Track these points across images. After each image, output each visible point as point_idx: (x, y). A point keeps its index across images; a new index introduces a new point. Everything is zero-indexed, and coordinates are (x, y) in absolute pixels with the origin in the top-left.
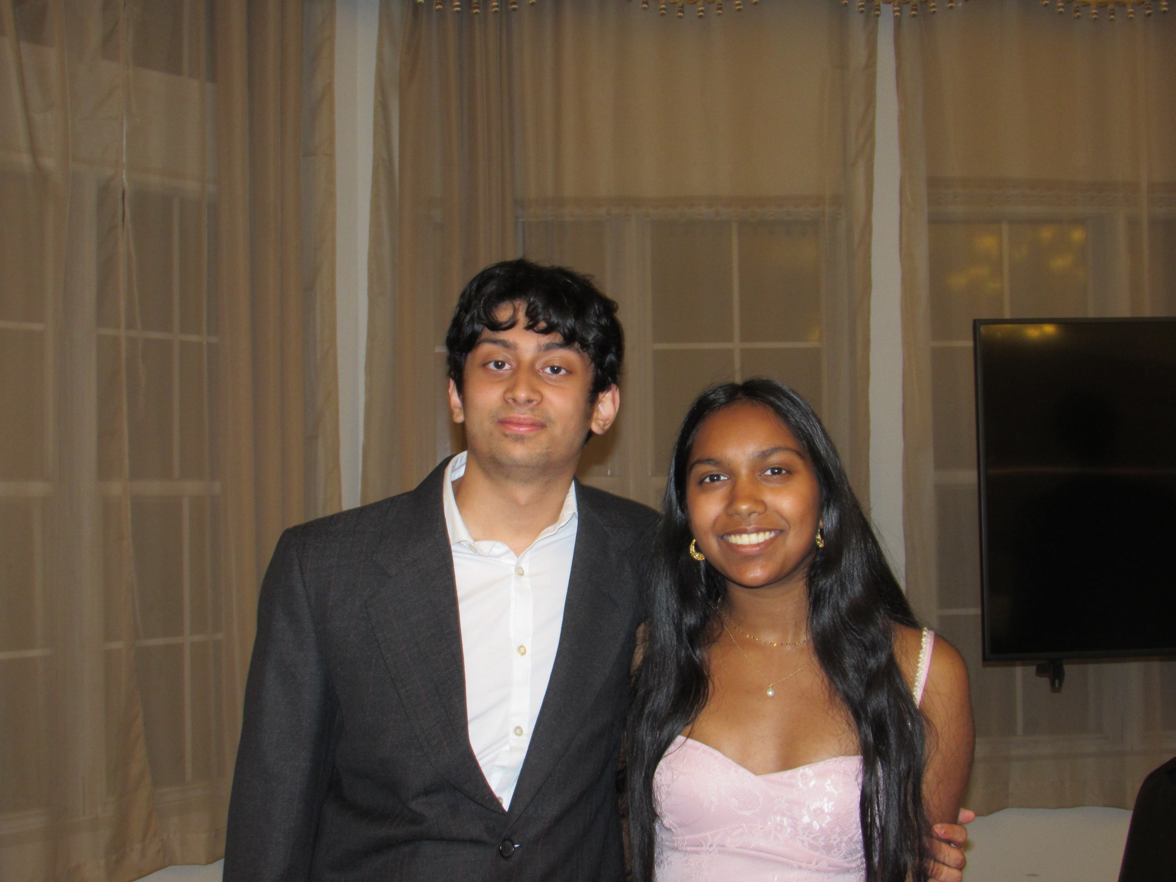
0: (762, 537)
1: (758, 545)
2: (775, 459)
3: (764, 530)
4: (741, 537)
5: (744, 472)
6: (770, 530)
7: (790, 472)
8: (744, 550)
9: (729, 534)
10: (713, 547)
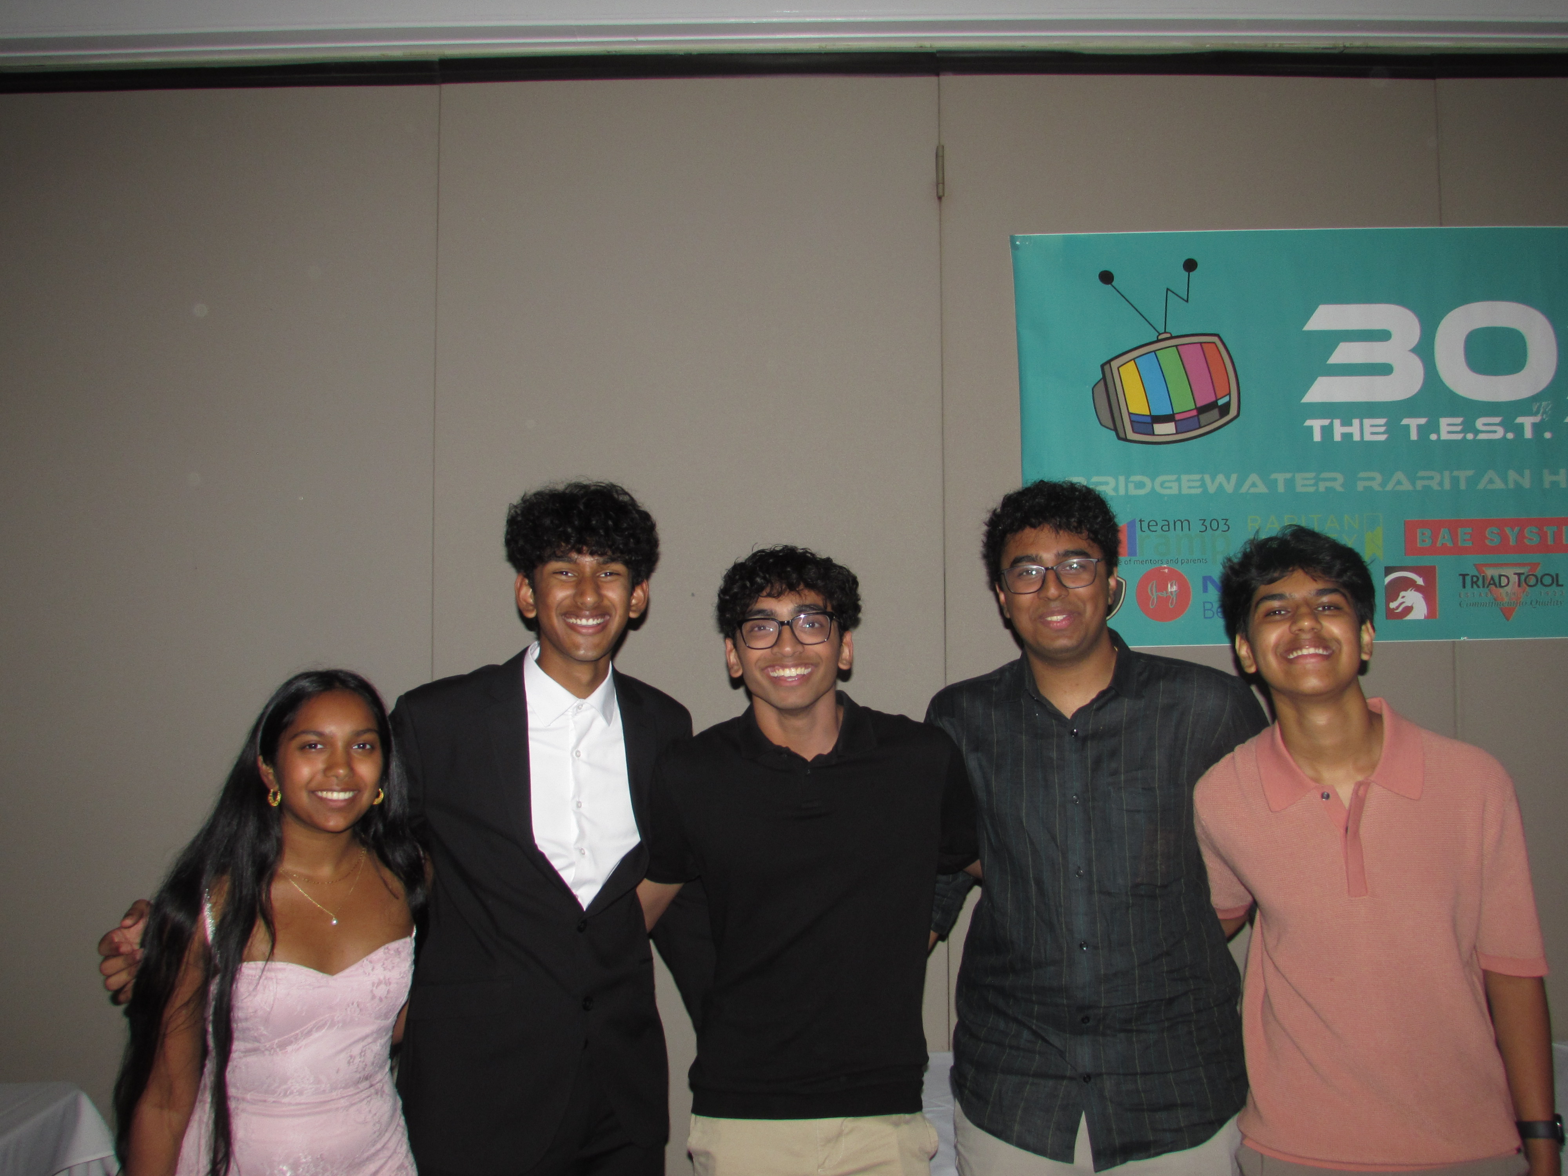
0: (345, 796)
2: (363, 737)
3: (349, 791)
4: (330, 794)
5: (339, 745)
6: (352, 791)
7: (372, 749)
8: (330, 803)
9: (322, 790)
10: (303, 799)
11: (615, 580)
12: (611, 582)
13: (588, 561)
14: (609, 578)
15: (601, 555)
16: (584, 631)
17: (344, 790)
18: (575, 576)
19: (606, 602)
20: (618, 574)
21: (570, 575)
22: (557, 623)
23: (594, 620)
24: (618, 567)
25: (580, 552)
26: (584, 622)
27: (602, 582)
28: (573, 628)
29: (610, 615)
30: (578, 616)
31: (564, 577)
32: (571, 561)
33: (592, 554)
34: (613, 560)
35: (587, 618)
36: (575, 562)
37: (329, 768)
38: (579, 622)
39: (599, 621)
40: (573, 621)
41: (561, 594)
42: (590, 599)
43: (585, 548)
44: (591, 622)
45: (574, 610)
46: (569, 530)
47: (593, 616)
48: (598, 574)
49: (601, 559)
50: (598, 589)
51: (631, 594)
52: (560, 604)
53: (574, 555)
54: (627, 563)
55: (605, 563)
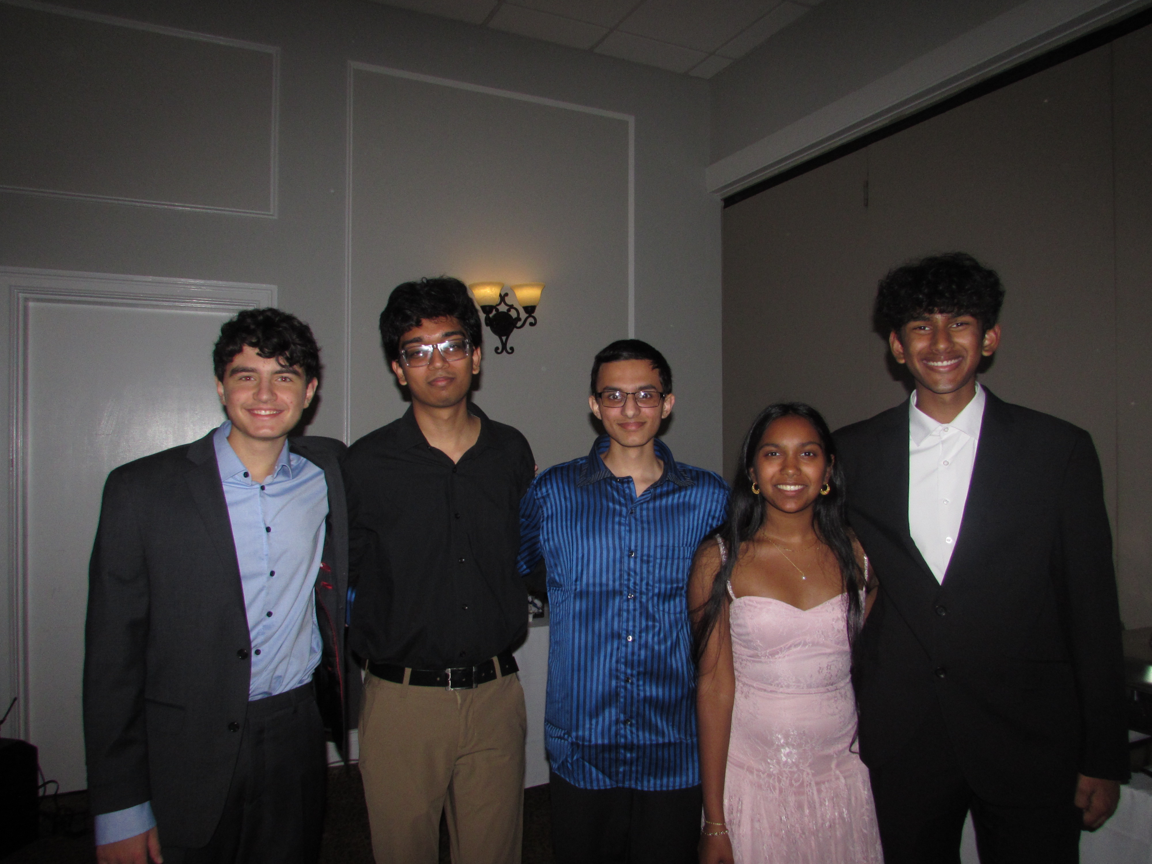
0: (797, 488)
1: (795, 491)
2: (808, 448)
3: (799, 484)
4: (786, 486)
5: (791, 453)
6: (801, 485)
7: (815, 455)
8: (786, 493)
9: (780, 484)
10: (769, 490)
11: (964, 329)
12: (961, 331)
13: (939, 318)
14: (961, 328)
15: (949, 312)
16: (941, 369)
17: (795, 484)
18: (931, 329)
19: (957, 347)
20: (967, 324)
21: (927, 329)
22: (918, 366)
23: (948, 362)
24: (967, 318)
25: (931, 312)
26: (939, 364)
27: (953, 331)
28: (933, 369)
29: (963, 357)
30: (933, 361)
31: (922, 332)
32: (924, 319)
33: (941, 312)
34: (959, 315)
35: (942, 361)
36: (928, 319)
37: (783, 468)
38: (935, 364)
39: (953, 362)
40: (932, 364)
41: (919, 345)
42: (942, 346)
43: (936, 309)
44: (945, 363)
45: (931, 355)
46: (921, 296)
47: (947, 360)
48: (950, 326)
49: (950, 315)
50: (949, 339)
51: (982, 337)
52: (920, 353)
53: (927, 315)
54: (973, 315)
55: (954, 317)
